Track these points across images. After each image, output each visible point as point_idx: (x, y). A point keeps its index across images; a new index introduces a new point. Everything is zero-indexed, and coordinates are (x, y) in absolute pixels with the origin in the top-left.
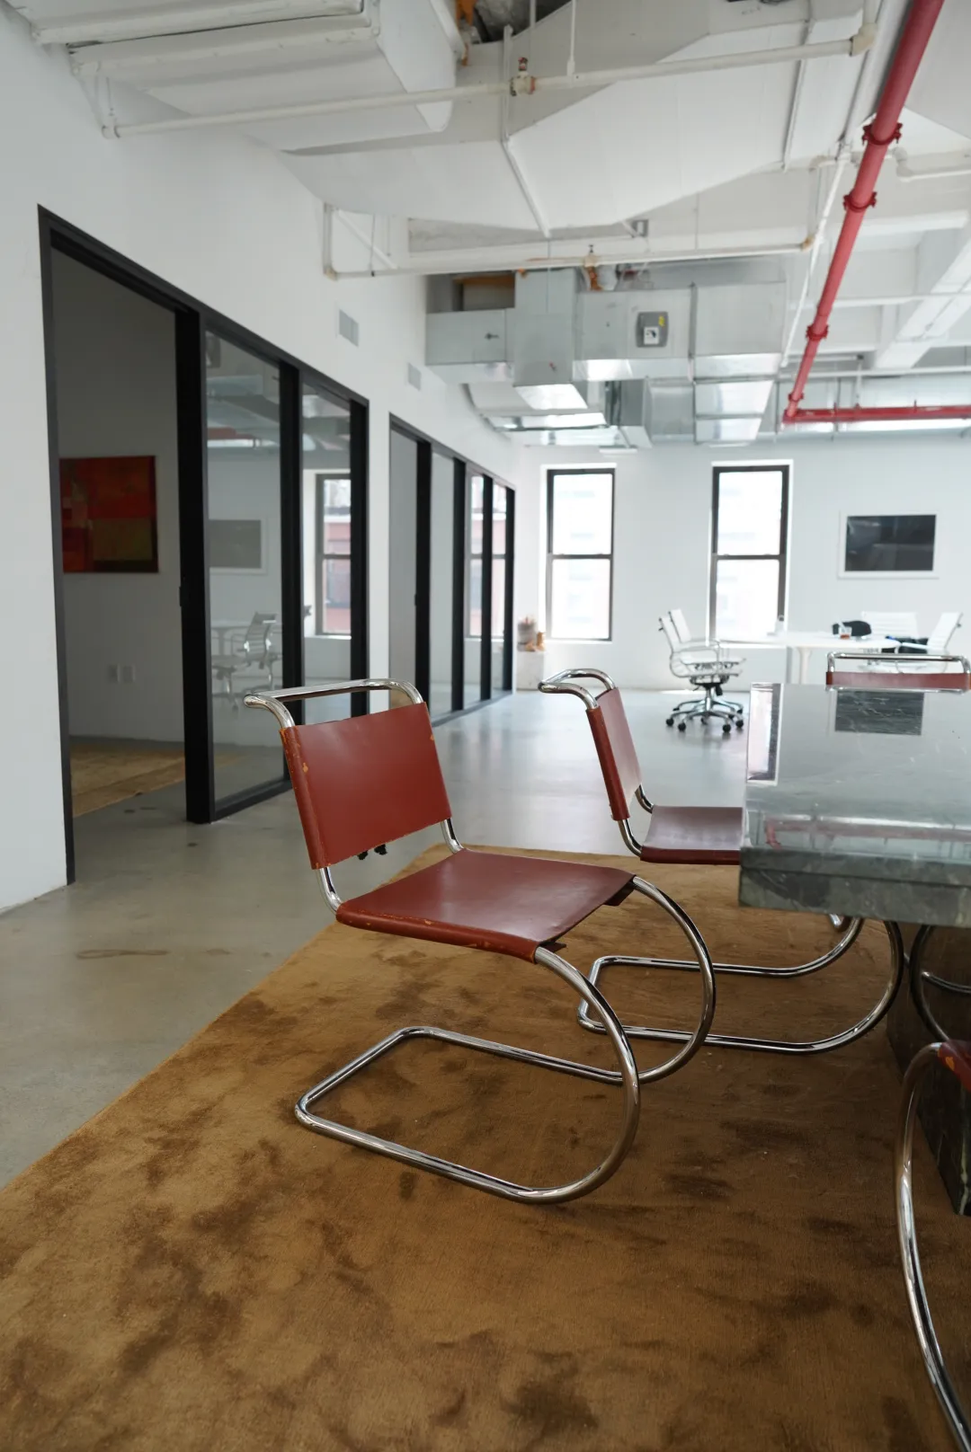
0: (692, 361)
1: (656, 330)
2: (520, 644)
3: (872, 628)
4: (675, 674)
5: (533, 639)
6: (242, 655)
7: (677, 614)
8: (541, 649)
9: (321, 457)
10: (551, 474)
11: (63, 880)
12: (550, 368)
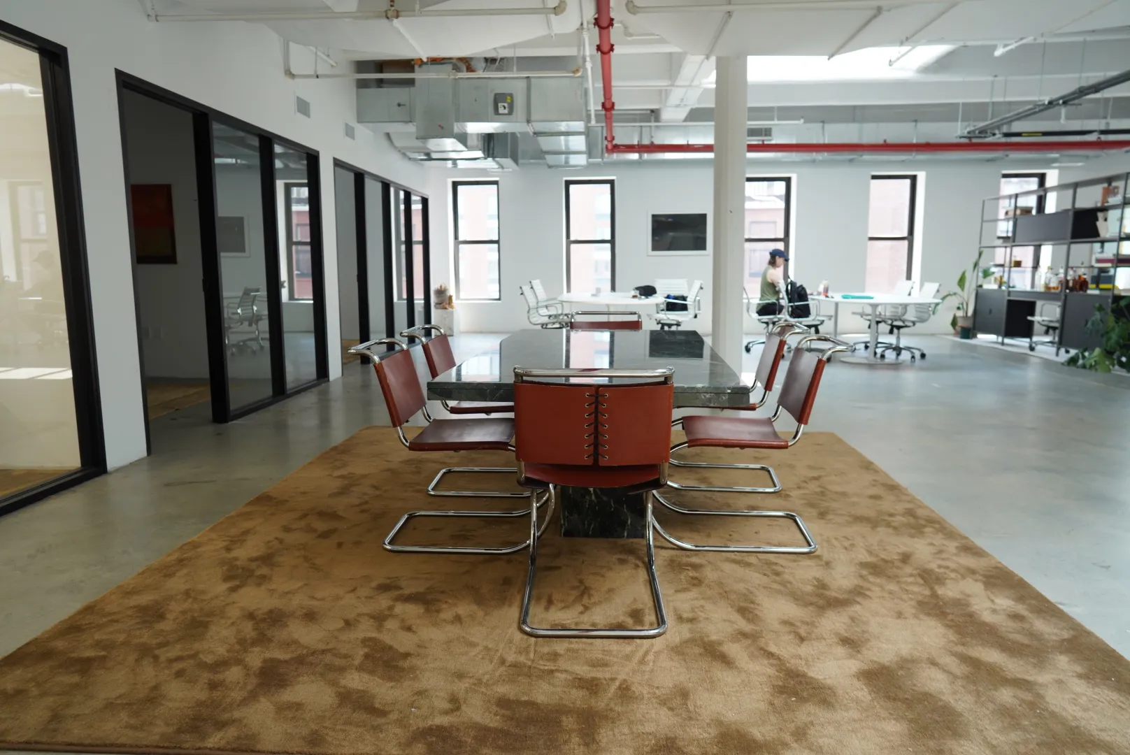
0: (530, 125)
1: (506, 105)
2: (437, 304)
3: (657, 290)
4: (530, 322)
5: (445, 300)
6: (236, 317)
7: (537, 284)
8: (452, 307)
9: (287, 172)
10: (455, 185)
11: (145, 454)
12: (439, 128)
